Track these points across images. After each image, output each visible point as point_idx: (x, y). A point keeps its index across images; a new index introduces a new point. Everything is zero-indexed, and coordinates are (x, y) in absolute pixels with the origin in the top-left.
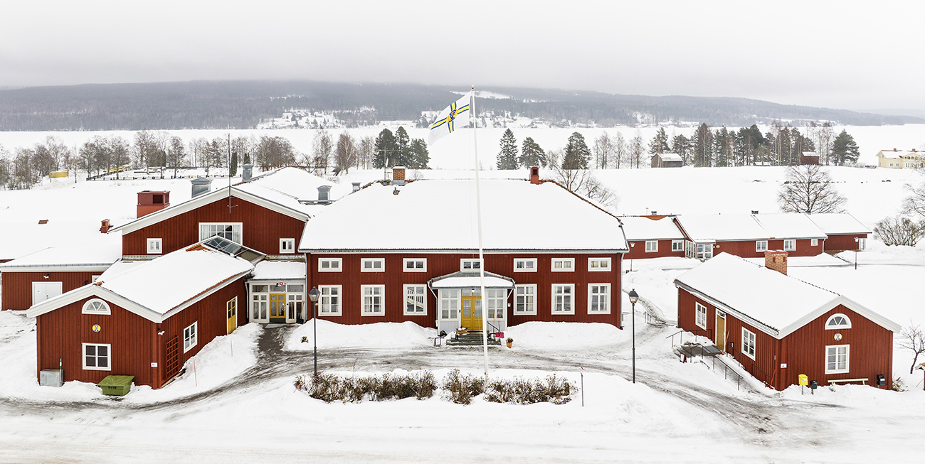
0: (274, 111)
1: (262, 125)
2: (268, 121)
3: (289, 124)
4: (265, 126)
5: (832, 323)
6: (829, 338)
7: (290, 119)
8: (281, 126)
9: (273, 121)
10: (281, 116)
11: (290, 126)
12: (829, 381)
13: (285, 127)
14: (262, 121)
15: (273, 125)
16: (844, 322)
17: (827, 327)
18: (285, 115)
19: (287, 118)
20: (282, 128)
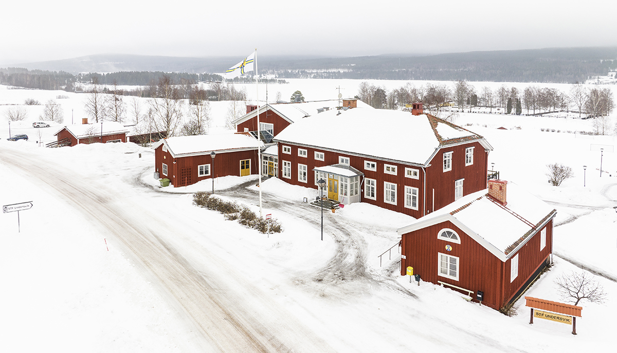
0: (602, 70)
1: (590, 81)
2: (594, 78)
3: (612, 80)
4: (592, 81)
5: (444, 234)
6: (441, 247)
7: (613, 77)
8: (605, 82)
9: (599, 78)
10: (606, 75)
11: (613, 82)
12: (439, 282)
13: (608, 83)
14: (590, 78)
15: (598, 81)
16: (454, 237)
17: (440, 237)
18: (610, 74)
19: (612, 76)
20: (606, 84)
